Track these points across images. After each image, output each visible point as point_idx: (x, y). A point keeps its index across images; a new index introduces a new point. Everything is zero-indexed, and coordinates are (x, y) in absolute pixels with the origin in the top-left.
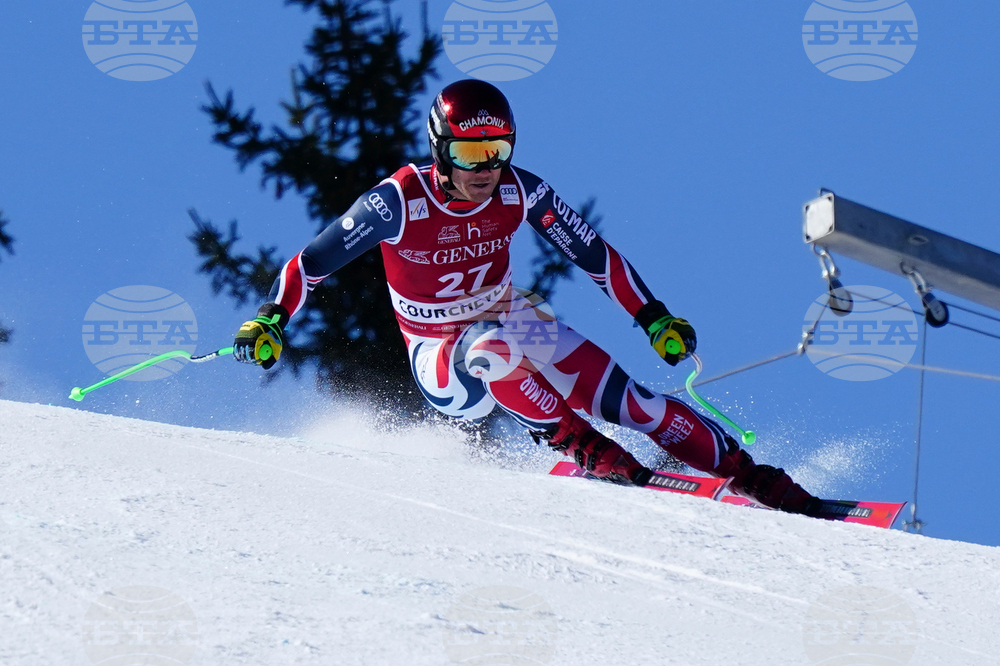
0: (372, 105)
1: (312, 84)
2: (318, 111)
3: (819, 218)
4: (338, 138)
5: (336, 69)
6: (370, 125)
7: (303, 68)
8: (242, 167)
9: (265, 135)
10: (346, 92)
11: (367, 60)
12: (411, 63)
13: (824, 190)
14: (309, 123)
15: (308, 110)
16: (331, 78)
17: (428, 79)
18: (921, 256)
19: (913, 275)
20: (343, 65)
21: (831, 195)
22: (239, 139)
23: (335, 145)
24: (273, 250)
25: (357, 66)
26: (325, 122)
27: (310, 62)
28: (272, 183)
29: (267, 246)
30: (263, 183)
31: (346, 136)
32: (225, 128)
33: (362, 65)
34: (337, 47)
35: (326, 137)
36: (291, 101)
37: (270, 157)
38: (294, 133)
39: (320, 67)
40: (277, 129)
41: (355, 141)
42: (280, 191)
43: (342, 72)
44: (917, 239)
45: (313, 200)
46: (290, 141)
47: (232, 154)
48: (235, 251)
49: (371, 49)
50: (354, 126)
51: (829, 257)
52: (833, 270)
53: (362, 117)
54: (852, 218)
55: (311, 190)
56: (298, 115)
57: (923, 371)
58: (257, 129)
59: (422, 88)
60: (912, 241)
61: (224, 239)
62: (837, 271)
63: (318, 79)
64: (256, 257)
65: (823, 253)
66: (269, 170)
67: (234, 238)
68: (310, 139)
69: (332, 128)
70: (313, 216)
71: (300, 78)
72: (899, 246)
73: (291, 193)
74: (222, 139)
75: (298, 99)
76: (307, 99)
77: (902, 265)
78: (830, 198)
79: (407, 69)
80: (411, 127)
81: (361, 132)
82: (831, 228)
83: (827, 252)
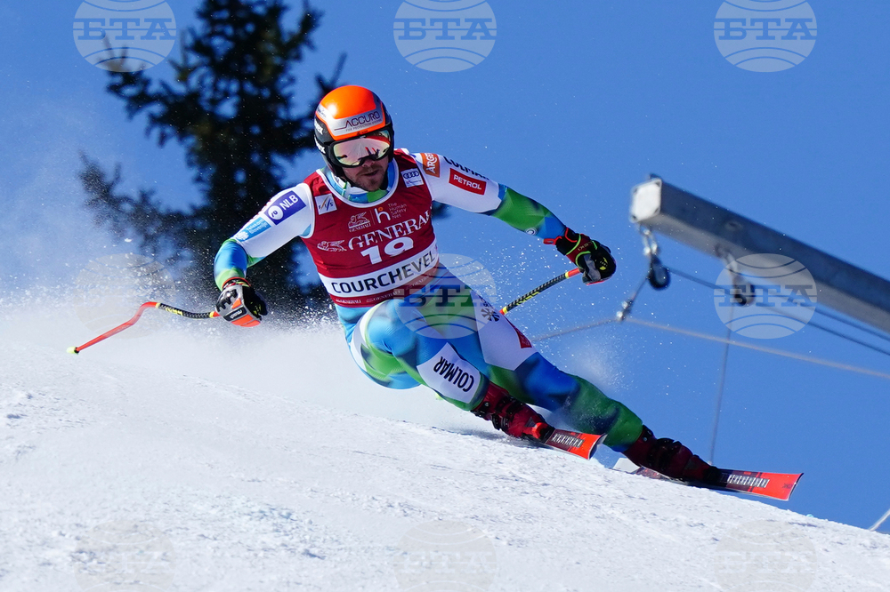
0: (252, 68)
1: (200, 47)
2: (203, 70)
3: (646, 200)
4: (219, 96)
5: (222, 34)
6: (249, 87)
7: (192, 31)
8: (131, 117)
9: (154, 88)
10: (230, 55)
11: (250, 28)
12: (291, 34)
13: (653, 176)
14: (194, 81)
15: (194, 69)
16: (217, 41)
17: (305, 50)
18: (735, 240)
19: (726, 258)
20: (229, 31)
21: (659, 181)
22: (130, 91)
23: (215, 102)
24: (152, 192)
25: (241, 33)
26: (209, 81)
27: (199, 26)
28: (156, 132)
29: (147, 189)
30: (148, 132)
31: (226, 94)
32: (118, 80)
33: (246, 32)
34: (225, 14)
35: (208, 94)
36: (180, 61)
37: (157, 109)
38: (180, 89)
39: (209, 30)
40: (164, 85)
41: (235, 100)
42: (163, 139)
43: (228, 38)
44: (732, 225)
45: (191, 151)
46: (175, 96)
47: (122, 103)
48: (118, 191)
49: (255, 18)
50: (234, 87)
51: (651, 237)
52: (654, 248)
53: (241, 77)
54: (676, 203)
55: (191, 141)
56: (184, 73)
57: (728, 346)
58: (147, 82)
59: (298, 57)
60: (728, 227)
61: (109, 178)
62: (658, 249)
63: (205, 42)
64: (136, 197)
65: (647, 232)
66: (154, 120)
67: (118, 178)
68: (194, 96)
69: (215, 87)
70: (190, 164)
71: (189, 40)
72: (716, 230)
73: (172, 143)
74: (115, 89)
75: (186, 59)
76: (194, 59)
77: (717, 248)
78: (658, 184)
79: (287, 39)
80: (286, 91)
81: (241, 93)
82: (656, 211)
83: (651, 230)
